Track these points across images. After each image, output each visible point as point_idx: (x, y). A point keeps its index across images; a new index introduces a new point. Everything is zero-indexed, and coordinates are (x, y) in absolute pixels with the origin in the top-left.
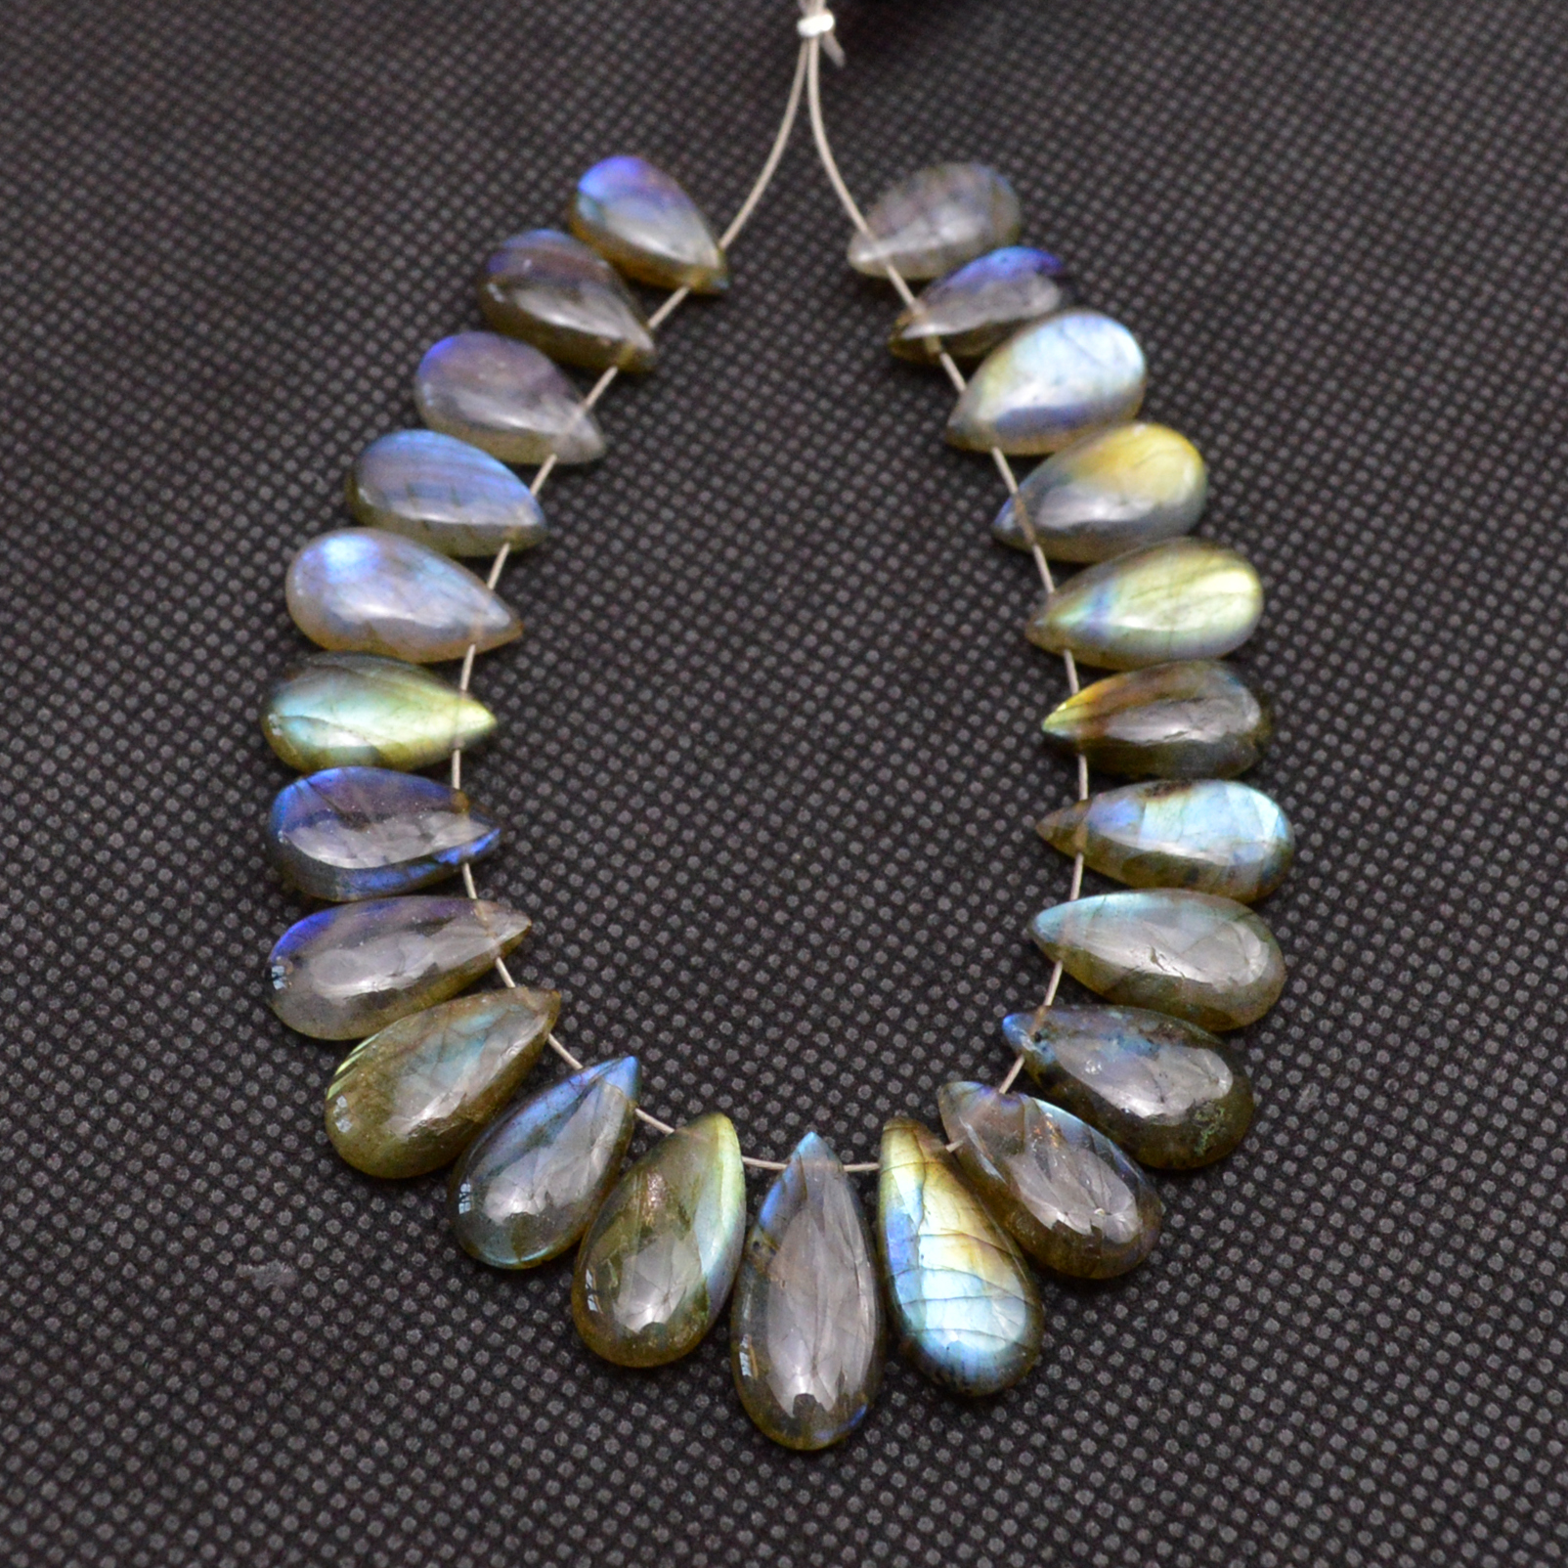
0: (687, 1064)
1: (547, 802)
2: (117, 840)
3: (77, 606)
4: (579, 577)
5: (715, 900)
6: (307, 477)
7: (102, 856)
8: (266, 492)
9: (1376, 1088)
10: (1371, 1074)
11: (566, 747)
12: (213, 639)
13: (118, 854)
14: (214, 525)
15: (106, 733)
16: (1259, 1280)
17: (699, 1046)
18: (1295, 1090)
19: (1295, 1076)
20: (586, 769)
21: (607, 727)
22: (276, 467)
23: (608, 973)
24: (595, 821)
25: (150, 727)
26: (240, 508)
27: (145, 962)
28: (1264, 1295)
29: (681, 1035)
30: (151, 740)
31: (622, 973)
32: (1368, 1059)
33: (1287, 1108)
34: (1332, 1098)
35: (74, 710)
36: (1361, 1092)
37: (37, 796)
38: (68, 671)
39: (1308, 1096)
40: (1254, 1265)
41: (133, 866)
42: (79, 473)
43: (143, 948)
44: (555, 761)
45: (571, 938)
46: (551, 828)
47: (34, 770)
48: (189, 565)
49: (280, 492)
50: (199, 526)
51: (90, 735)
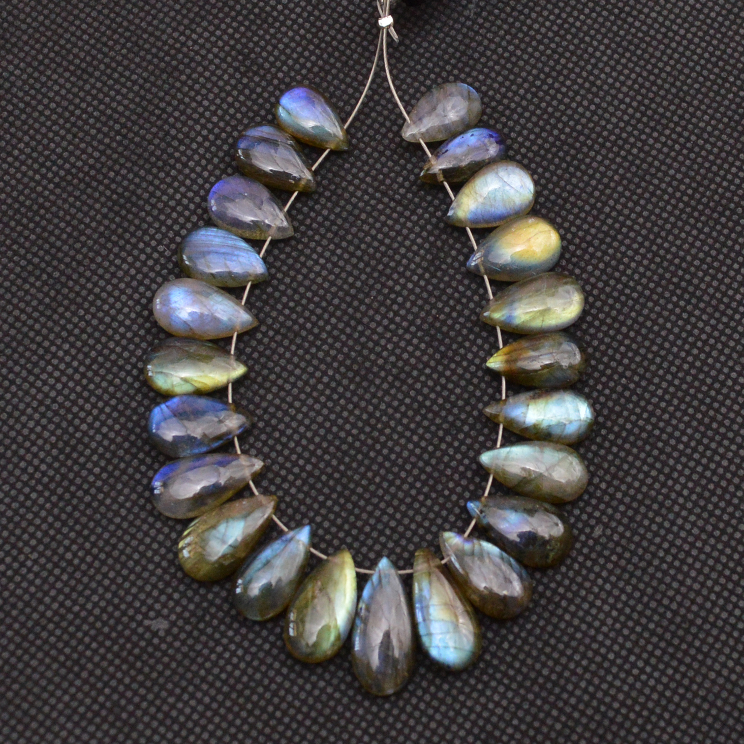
0: (333, 523)
1: (271, 403)
2: (84, 427)
3: (62, 316)
4: (283, 293)
5: (345, 447)
6: (161, 248)
7: (78, 435)
8: (143, 257)
9: (627, 527)
10: (625, 521)
11: (279, 376)
12: (122, 330)
13: (85, 433)
14: (120, 274)
15: (77, 377)
16: (574, 615)
17: (338, 515)
18: (592, 528)
19: (593, 522)
20: (288, 387)
21: (297, 366)
22: (147, 244)
23: (299, 483)
24: (292, 412)
25: (96, 373)
26: (131, 265)
27: (99, 483)
28: (576, 622)
29: (330, 510)
30: (97, 379)
31: (305, 482)
32: (624, 514)
33: (589, 536)
34: (608, 532)
35: (62, 366)
36: (621, 529)
37: (48, 408)
38: (59, 348)
39: (598, 531)
40: (572, 608)
41: (92, 438)
42: (59, 249)
43: (98, 477)
44: (274, 383)
45: (282, 466)
46: (273, 416)
47: (47, 395)
48: (110, 294)
49: (149, 257)
50: (114, 275)
51: (71, 378)
